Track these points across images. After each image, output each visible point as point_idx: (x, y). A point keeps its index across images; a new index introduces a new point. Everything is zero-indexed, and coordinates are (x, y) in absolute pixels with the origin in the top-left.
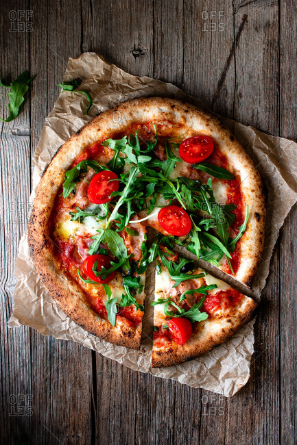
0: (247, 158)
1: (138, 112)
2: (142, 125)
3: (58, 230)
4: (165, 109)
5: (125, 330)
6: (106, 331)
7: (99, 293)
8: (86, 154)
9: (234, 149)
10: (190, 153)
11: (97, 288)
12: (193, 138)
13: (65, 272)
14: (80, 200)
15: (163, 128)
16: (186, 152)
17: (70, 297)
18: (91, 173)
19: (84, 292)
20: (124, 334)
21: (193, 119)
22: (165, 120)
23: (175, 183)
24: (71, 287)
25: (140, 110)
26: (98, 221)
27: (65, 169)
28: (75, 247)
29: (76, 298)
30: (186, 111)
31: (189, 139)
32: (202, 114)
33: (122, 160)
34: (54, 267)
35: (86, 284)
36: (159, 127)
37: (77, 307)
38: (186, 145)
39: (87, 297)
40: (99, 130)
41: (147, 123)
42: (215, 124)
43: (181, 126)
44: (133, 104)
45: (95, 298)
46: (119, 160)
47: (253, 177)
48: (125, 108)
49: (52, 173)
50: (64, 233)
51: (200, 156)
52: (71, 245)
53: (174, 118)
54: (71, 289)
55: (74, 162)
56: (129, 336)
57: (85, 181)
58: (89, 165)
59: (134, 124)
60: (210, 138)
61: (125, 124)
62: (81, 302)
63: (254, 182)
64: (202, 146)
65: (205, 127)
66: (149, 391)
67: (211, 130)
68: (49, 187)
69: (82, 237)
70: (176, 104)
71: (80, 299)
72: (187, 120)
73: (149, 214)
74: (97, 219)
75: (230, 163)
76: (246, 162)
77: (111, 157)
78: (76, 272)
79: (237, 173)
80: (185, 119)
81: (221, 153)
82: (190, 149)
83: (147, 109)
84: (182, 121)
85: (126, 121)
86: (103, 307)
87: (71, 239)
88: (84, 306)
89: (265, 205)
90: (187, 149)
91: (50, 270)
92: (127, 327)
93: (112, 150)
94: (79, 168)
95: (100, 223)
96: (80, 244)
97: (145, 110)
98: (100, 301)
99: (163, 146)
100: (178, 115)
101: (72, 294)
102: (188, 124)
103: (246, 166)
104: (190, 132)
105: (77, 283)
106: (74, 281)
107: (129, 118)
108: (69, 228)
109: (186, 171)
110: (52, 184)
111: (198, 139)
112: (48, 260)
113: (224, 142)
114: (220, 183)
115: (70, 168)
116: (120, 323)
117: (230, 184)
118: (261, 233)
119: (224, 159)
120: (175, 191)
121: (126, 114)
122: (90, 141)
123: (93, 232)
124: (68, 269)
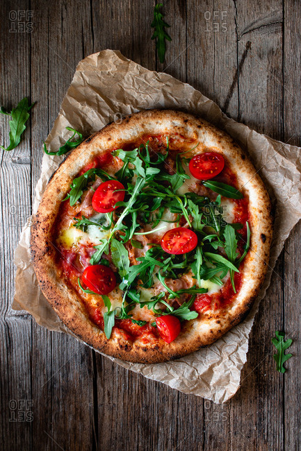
0: (257, 178)
1: (150, 124)
2: (154, 137)
3: (61, 238)
4: (178, 122)
5: (122, 343)
6: (103, 343)
7: (98, 304)
8: (95, 163)
9: (245, 168)
10: (200, 168)
11: (96, 299)
12: (204, 154)
13: (65, 281)
14: (85, 209)
15: (175, 142)
16: (196, 167)
17: (69, 306)
18: (99, 182)
19: (83, 302)
20: (121, 347)
21: (205, 135)
22: (177, 134)
23: (182, 199)
24: (70, 296)
25: (153, 122)
26: (102, 231)
27: (73, 176)
28: (77, 255)
29: (74, 307)
30: (199, 127)
31: (200, 155)
32: (214, 130)
33: (131, 170)
34: (54, 274)
35: (86, 294)
36: (171, 140)
37: (76, 316)
38: (197, 160)
39: (86, 306)
40: (110, 139)
41: (159, 136)
42: (227, 142)
43: (193, 141)
44: (145, 116)
45: (94, 308)
46: (128, 171)
47: (262, 197)
48: (138, 119)
49: (59, 179)
50: (67, 241)
51: (210, 172)
52: (74, 254)
53: (187, 133)
54: (70, 298)
55: (82, 170)
56: (126, 349)
57: (92, 189)
58: (97, 174)
59: (146, 135)
60: (221, 155)
61: (137, 135)
62: (80, 312)
63: (262, 203)
64: (213, 163)
65: (217, 144)
66: (151, 423)
67: (223, 148)
68: (55, 194)
69: (84, 246)
70: (189, 118)
71: (79, 309)
72: (200, 135)
73: (154, 227)
74: (102, 229)
75: (240, 182)
76: (255, 182)
77: (120, 168)
78: (76, 281)
79: (246, 192)
80: (197, 135)
81: (231, 171)
82: (200, 165)
83: (160, 121)
84: (194, 136)
85: (138, 132)
86: (101, 318)
87: (74, 247)
88: (82, 316)
89: (272, 227)
90: (197, 164)
91: (50, 277)
92: (124, 340)
93: (121, 160)
94: (86, 176)
95: (104, 233)
96: (82, 252)
97: (157, 123)
98: (99, 312)
99: (174, 160)
100: (191, 130)
101: (71, 303)
102: (200, 140)
103: (255, 186)
104: (201, 148)
105: (77, 292)
106: (73, 290)
107: (141, 130)
108: (73, 236)
109: (194, 186)
110: (59, 191)
111: (209, 156)
112: (49, 267)
113: (235, 160)
114: (228, 201)
115: (77, 176)
116: (117, 335)
117: (238, 203)
118: (266, 255)
119: (234, 178)
120: (182, 207)
121: (138, 125)
122: (100, 150)
123: (96, 242)
124: (68, 277)
